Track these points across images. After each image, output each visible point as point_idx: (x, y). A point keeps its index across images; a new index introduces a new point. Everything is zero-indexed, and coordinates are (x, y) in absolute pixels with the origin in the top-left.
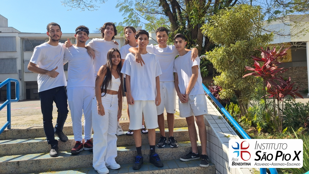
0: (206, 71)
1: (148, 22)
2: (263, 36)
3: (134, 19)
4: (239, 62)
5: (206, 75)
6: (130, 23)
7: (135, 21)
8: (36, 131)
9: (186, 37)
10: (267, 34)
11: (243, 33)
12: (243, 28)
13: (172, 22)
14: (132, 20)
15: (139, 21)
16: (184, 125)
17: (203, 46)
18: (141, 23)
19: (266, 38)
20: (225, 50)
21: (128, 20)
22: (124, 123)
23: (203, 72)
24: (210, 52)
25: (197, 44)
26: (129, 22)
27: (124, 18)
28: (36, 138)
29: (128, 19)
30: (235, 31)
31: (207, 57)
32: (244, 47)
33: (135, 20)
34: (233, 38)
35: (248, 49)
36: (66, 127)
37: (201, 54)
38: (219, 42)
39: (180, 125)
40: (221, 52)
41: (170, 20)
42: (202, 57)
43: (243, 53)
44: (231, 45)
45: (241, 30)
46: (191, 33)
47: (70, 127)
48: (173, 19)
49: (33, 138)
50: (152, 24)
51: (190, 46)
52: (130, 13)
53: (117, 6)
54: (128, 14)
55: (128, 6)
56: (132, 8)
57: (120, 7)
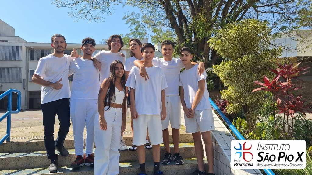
0: (212, 84)
1: (154, 34)
2: (271, 51)
3: (140, 31)
4: (247, 76)
5: (212, 88)
7: (141, 33)
8: (36, 144)
9: (193, 50)
10: (274, 49)
11: (250, 47)
12: (251, 42)
13: (178, 35)
14: (139, 32)
15: (146, 34)
16: (190, 141)
17: (210, 59)
18: (147, 35)
19: (274, 53)
20: (232, 64)
21: (134, 32)
22: (127, 138)
23: (209, 85)
24: (217, 65)
25: (203, 57)
26: (136, 34)
27: (131, 30)
28: (36, 151)
29: (134, 30)
30: (243, 45)
31: (214, 71)
32: (252, 62)
33: (142, 32)
34: (241, 53)
35: (255, 63)
36: (67, 141)
37: (207, 67)
38: (227, 56)
39: (186, 140)
40: (228, 66)
41: (177, 32)
42: (208, 70)
43: (251, 67)
44: (239, 59)
45: (248, 45)
46: (197, 46)
47: (71, 140)
48: (180, 32)
49: (32, 151)
50: (159, 36)
51: (197, 58)
52: (136, 25)
53: (124, 18)
54: (135, 26)
55: (135, 19)
56: (139, 20)
57: (127, 19)
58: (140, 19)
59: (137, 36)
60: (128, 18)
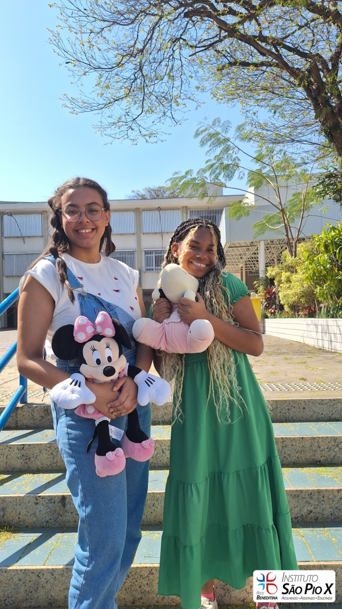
3: (226, 162)
6: (218, 171)
7: (228, 165)
14: (222, 164)
15: (238, 167)
18: (241, 169)
21: (213, 165)
26: (217, 168)
27: (207, 162)
29: (214, 162)
33: (229, 163)
52: (222, 148)
53: (197, 135)
54: (218, 150)
55: (218, 134)
56: (227, 136)
57: (201, 137)
58: (231, 134)
59: (219, 174)
60: (204, 134)
